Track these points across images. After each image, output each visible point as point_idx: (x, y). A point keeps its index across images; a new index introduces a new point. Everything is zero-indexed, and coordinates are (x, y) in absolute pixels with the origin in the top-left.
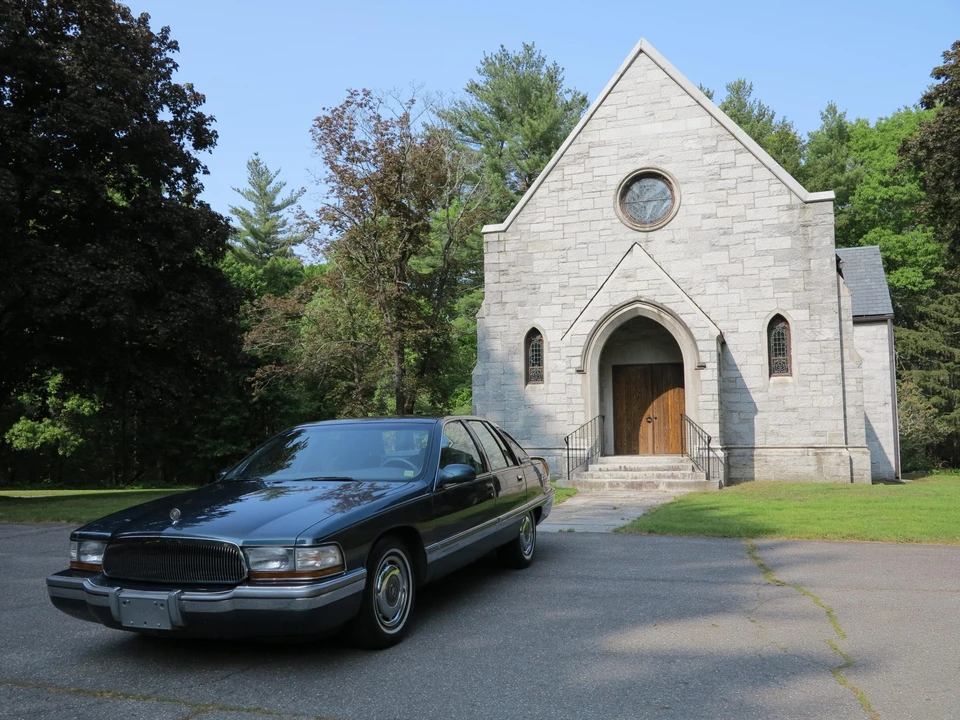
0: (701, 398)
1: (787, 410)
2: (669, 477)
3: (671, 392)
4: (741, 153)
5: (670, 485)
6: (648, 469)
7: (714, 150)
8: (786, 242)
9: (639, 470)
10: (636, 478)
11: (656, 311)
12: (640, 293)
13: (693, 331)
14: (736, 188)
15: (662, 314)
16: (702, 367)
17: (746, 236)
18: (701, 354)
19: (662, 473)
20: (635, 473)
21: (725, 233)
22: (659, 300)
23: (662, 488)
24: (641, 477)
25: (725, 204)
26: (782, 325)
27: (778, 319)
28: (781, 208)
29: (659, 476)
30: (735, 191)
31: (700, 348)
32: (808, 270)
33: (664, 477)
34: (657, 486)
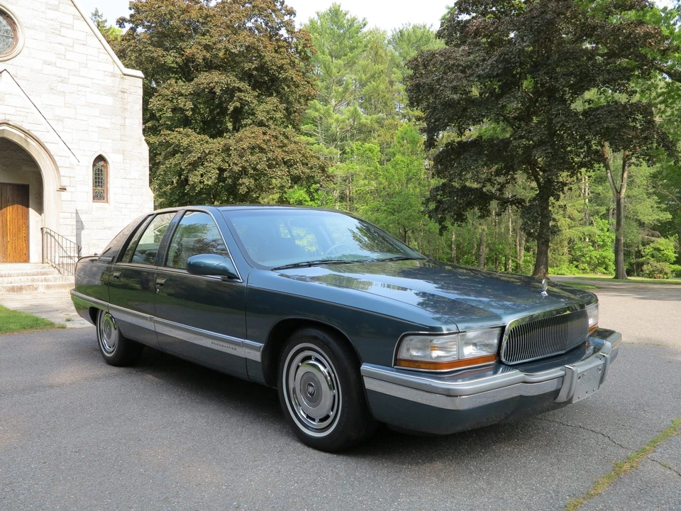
0: (62, 215)
1: (105, 228)
2: (42, 281)
3: (9, 209)
4: (78, 19)
5: (48, 287)
6: (18, 275)
7: (56, 9)
8: (109, 101)
9: (10, 276)
10: (11, 283)
11: (23, 135)
12: (8, 117)
13: (56, 159)
14: (73, 47)
15: (29, 140)
16: (63, 189)
17: (80, 88)
18: (62, 178)
19: (35, 277)
20: (10, 279)
21: (62, 82)
22: (26, 127)
23: (41, 289)
24: (17, 282)
25: (63, 57)
26: (102, 163)
27: (100, 158)
28: (106, 73)
29: (33, 281)
30: (71, 49)
31: (62, 173)
32: (123, 126)
33: (38, 281)
34: (36, 289)
